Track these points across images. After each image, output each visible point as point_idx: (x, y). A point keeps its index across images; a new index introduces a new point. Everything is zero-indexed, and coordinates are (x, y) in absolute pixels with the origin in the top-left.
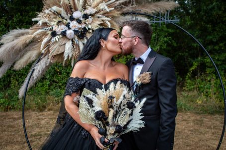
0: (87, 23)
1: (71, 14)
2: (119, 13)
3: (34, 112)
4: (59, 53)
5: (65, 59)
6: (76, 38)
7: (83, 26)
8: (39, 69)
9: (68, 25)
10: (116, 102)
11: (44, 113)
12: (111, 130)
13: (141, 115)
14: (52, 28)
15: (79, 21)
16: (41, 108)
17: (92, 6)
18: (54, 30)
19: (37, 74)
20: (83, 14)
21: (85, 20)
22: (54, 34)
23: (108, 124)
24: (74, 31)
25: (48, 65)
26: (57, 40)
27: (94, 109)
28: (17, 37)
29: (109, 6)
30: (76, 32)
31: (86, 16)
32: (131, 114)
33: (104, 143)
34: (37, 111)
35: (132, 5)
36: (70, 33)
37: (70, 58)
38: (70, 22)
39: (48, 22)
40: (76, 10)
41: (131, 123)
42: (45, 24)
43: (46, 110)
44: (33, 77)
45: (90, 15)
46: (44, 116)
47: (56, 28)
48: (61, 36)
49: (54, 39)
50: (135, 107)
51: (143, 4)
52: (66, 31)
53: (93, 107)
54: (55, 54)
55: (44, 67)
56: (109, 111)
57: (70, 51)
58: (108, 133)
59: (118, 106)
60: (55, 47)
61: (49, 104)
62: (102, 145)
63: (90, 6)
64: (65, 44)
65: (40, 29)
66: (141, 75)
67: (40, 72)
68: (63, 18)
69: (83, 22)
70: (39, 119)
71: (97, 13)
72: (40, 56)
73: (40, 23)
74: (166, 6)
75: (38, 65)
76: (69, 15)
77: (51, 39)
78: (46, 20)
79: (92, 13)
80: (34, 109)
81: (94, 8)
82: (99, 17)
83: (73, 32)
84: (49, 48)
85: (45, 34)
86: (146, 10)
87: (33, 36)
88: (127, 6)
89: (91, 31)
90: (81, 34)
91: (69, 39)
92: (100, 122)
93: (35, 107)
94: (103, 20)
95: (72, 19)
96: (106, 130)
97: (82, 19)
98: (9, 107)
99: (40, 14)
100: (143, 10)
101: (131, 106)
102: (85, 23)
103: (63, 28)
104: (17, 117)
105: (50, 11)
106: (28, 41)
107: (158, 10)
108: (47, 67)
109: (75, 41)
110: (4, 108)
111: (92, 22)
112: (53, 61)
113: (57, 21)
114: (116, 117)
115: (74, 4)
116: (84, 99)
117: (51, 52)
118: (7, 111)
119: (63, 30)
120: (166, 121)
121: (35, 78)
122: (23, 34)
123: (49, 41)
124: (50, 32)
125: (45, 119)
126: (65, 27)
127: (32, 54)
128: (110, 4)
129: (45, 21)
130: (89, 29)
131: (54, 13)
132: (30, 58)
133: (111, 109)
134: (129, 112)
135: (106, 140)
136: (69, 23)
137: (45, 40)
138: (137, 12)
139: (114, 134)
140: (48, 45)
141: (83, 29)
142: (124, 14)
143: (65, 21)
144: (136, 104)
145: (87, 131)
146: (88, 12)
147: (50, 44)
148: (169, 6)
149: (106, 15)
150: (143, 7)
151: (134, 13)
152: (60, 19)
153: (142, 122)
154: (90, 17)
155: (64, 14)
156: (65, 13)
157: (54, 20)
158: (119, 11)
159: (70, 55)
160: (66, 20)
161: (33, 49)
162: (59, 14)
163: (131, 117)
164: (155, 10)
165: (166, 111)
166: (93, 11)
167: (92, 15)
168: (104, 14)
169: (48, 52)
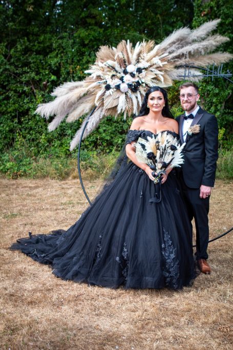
0: (141, 77)
1: (124, 67)
2: (172, 66)
3: (53, 181)
4: (114, 106)
5: (119, 112)
6: (130, 92)
7: (136, 79)
8: (92, 122)
9: (122, 79)
10: (162, 146)
11: (67, 181)
12: (159, 166)
13: (182, 155)
14: (106, 81)
15: (133, 75)
16: (64, 175)
17: (146, 59)
18: (108, 83)
19: (91, 126)
20: (136, 68)
21: (139, 74)
22: (108, 87)
23: (156, 161)
24: (128, 84)
25: (101, 118)
26: (111, 93)
27: (146, 151)
28: (71, 90)
29: (162, 60)
30: (130, 86)
31: (139, 70)
32: (173, 154)
33: (154, 176)
34: (58, 179)
35: (186, 58)
36: (124, 87)
37: (123, 111)
38: (123, 75)
39: (102, 75)
40: (130, 63)
41: (173, 161)
42: (99, 77)
43: (70, 178)
44: (87, 130)
45: (143, 69)
46: (69, 185)
47: (110, 82)
48: (115, 90)
49: (108, 93)
50: (177, 149)
51: (197, 56)
52: (120, 85)
53: (146, 150)
54: (109, 107)
55: (98, 119)
56: (157, 152)
57: (124, 104)
58: (157, 168)
59: (164, 148)
60: (109, 100)
61: (74, 170)
62: (153, 177)
63: (143, 59)
64: (119, 97)
65: (93, 82)
66: (192, 127)
67: (94, 125)
68: (117, 72)
69: (136, 76)
70: (63, 188)
71: (151, 66)
72: (93, 109)
73: (94, 76)
74: (220, 59)
75: (92, 118)
76: (123, 69)
77: (105, 92)
78: (100, 73)
79: (146, 67)
80: (54, 176)
81: (147, 61)
82: (152, 71)
83: (127, 86)
84: (103, 101)
85: (99, 87)
86: (200, 63)
87: (87, 89)
88: (180, 59)
89: (144, 85)
90: (134, 88)
91: (123, 93)
92: (151, 161)
93: (55, 174)
94: (156, 74)
95: (125, 72)
96: (155, 166)
97: (135, 73)
98: (19, 173)
99: (94, 67)
100: (197, 63)
101: (173, 148)
102: (138, 77)
103: (117, 81)
104: (33, 186)
105: (105, 65)
106: (82, 94)
107: (211, 62)
108: (100, 119)
109: (129, 95)
110: (11, 175)
111: (146, 75)
112: (107, 114)
113: (111, 74)
114: (162, 157)
115: (128, 58)
116: (139, 145)
117: (105, 105)
118: (16, 179)
119: (117, 84)
120: (210, 163)
121: (89, 130)
122: (77, 87)
123: (103, 94)
124: (104, 86)
125: (71, 188)
126: (119, 80)
127: (85, 107)
128: (164, 57)
129: (98, 75)
130: (143, 83)
131: (108, 67)
132: (83, 111)
133: (158, 151)
134: (172, 152)
135: (156, 174)
136: (123, 77)
137: (100, 93)
138: (191, 65)
139: (161, 169)
140: (102, 99)
141: (136, 82)
142: (177, 67)
143: (118, 75)
144: (178, 147)
145: (143, 170)
146: (141, 65)
147: (104, 97)
148: (223, 59)
149: (160, 69)
150: (197, 59)
151: (187, 66)
152: (114, 73)
153: (182, 160)
154: (143, 70)
155: (117, 67)
156: (119, 66)
157: (108, 73)
158: (171, 64)
159: (124, 109)
160: (120, 73)
161: (86, 101)
162: (113, 68)
163: (173, 156)
164: (209, 63)
165: (211, 155)
166: (147, 65)
167: (146, 69)
168: (157, 68)
169: (103, 104)
